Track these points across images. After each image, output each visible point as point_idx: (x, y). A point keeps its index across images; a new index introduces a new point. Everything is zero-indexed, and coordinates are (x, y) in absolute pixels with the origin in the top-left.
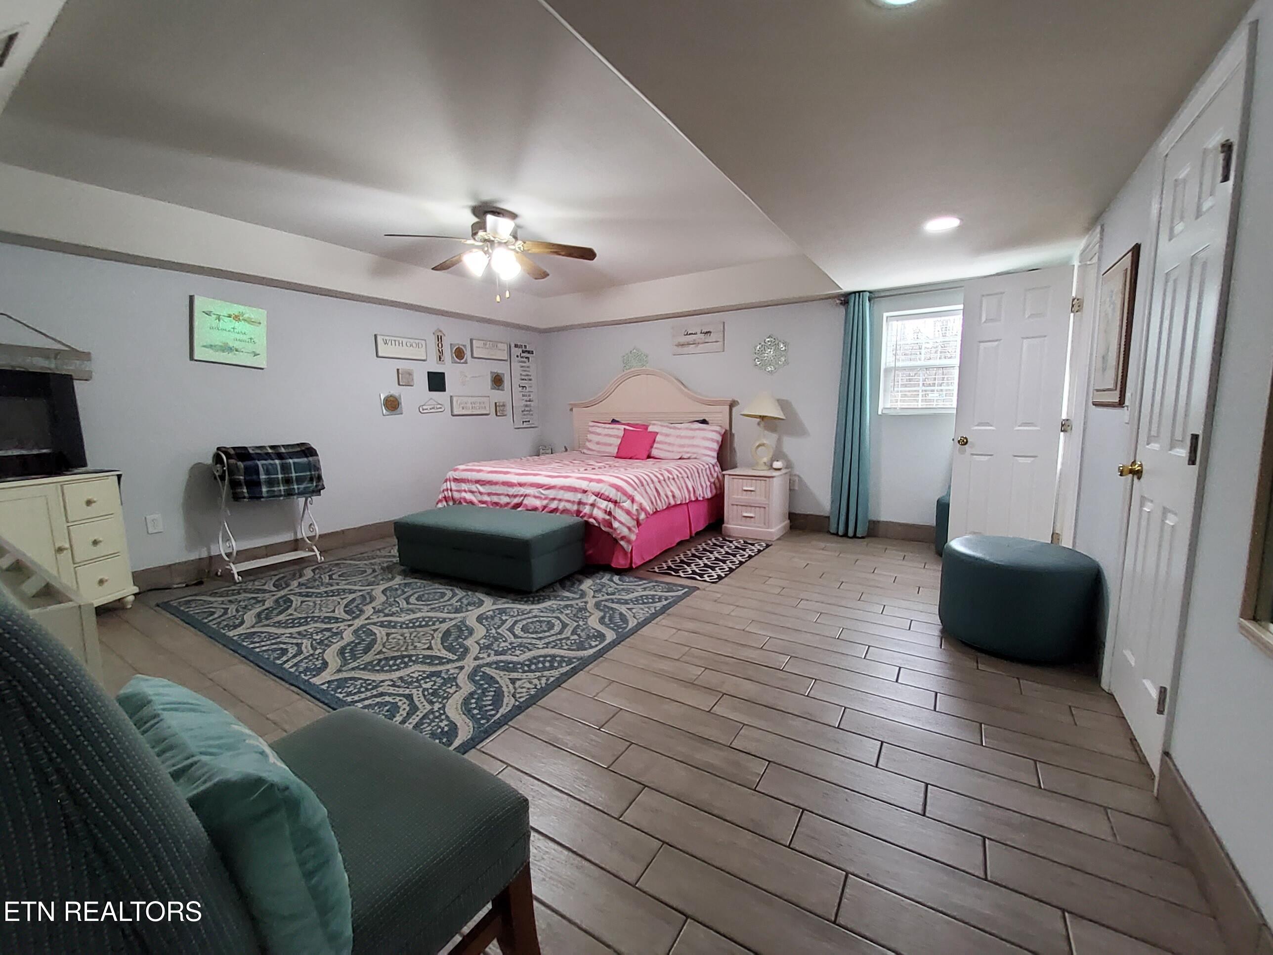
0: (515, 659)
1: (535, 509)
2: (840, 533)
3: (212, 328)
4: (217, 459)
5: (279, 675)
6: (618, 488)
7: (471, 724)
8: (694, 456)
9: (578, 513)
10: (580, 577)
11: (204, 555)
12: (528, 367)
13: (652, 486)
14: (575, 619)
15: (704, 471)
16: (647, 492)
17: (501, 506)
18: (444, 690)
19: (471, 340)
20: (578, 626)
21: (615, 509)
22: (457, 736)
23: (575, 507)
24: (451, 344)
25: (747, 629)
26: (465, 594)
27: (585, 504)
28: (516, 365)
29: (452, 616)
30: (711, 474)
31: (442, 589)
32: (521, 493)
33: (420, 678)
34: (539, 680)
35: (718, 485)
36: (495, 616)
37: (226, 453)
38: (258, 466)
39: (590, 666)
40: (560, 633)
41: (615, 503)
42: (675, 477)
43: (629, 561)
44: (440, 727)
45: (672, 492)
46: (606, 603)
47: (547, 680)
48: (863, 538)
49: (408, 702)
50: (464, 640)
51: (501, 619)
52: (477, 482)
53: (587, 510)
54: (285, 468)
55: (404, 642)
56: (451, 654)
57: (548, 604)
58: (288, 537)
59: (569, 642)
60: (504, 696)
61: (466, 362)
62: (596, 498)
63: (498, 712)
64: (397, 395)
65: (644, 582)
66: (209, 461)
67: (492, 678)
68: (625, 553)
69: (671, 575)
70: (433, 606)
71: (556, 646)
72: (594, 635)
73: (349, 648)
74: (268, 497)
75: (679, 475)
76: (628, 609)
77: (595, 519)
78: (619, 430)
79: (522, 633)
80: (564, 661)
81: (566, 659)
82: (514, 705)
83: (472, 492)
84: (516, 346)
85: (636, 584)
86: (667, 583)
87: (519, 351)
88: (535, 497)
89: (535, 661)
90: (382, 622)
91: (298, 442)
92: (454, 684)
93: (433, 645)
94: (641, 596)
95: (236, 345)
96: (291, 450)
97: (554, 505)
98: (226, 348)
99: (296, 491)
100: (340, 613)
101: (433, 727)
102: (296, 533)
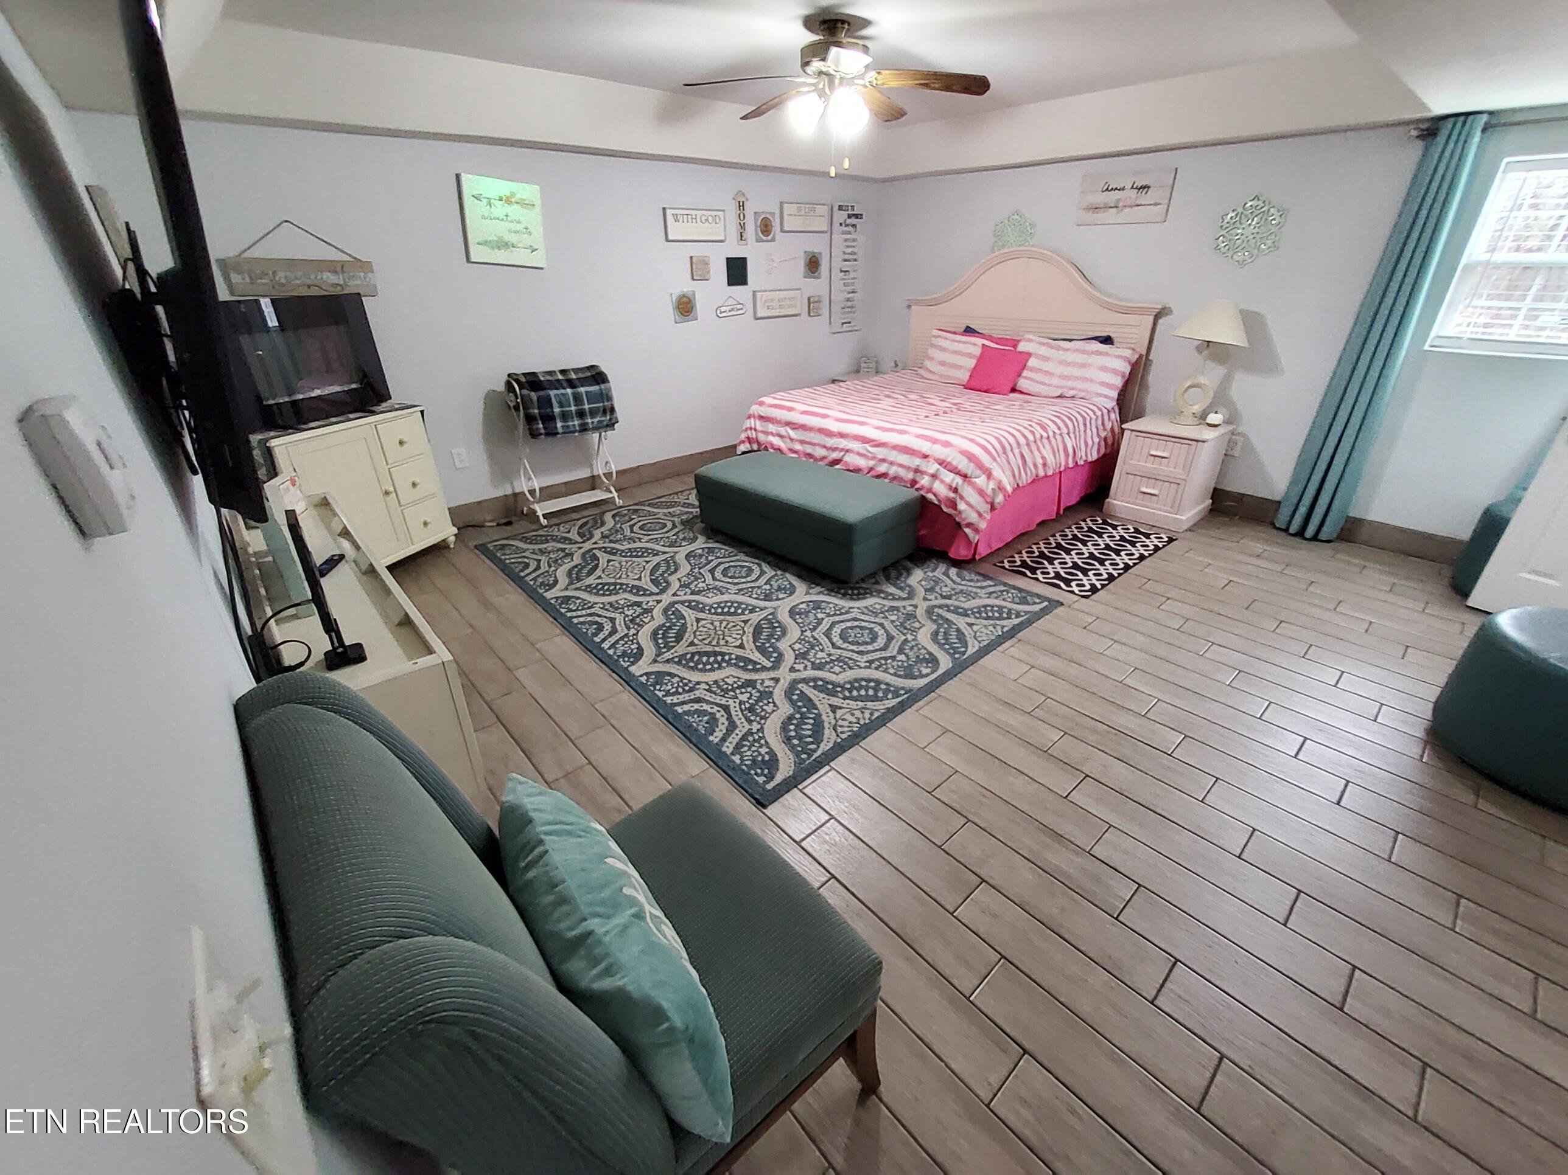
0: (833, 678)
1: (857, 470)
2: (1292, 530)
3: (484, 217)
4: (509, 386)
5: (600, 656)
6: (971, 458)
7: (791, 757)
8: (1082, 394)
9: (914, 482)
10: (909, 565)
11: (509, 492)
12: (854, 240)
13: (1016, 451)
14: (902, 629)
15: (1093, 422)
16: (1009, 463)
17: (816, 460)
18: (761, 707)
19: (782, 204)
20: (906, 640)
21: (963, 484)
22: (778, 770)
23: (910, 476)
24: (755, 213)
25: (1128, 681)
26: (773, 573)
27: (922, 473)
28: (838, 238)
29: (763, 604)
30: (1103, 424)
31: (748, 562)
32: (841, 446)
33: (735, 685)
34: (863, 713)
35: (1110, 441)
36: (809, 612)
37: (517, 381)
38: (549, 395)
39: (921, 703)
40: (884, 648)
41: (965, 477)
42: (1051, 434)
43: (972, 552)
44: (760, 754)
45: (1043, 458)
46: (940, 611)
47: (872, 714)
48: (1329, 541)
49: (726, 716)
50: (777, 640)
51: (817, 618)
52: (788, 424)
53: (925, 481)
54: (577, 399)
55: (715, 633)
56: (764, 659)
57: (870, 601)
58: (583, 473)
59: (895, 663)
60: (823, 728)
61: (773, 240)
62: (938, 466)
63: (819, 747)
64: (690, 295)
65: (990, 583)
66: (501, 387)
67: (810, 700)
68: (969, 542)
69: (1025, 575)
70: (740, 586)
71: (880, 666)
72: (924, 658)
73: (661, 632)
74: (563, 433)
75: (1057, 431)
76: (968, 624)
77: (935, 495)
78: (974, 346)
79: (841, 641)
80: (890, 691)
81: (892, 689)
82: (835, 742)
83: (781, 436)
84: (840, 208)
85: (979, 584)
86: (1020, 590)
87: (844, 214)
88: (859, 454)
89: (856, 685)
90: (690, 602)
91: (587, 365)
92: (771, 700)
93: (745, 642)
94: (985, 606)
95: (512, 238)
96: (581, 375)
97: (882, 468)
98: (503, 245)
99: (591, 426)
100: (646, 583)
101: (754, 752)
102: (592, 471)
